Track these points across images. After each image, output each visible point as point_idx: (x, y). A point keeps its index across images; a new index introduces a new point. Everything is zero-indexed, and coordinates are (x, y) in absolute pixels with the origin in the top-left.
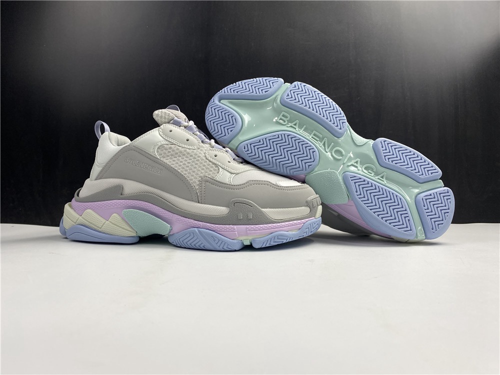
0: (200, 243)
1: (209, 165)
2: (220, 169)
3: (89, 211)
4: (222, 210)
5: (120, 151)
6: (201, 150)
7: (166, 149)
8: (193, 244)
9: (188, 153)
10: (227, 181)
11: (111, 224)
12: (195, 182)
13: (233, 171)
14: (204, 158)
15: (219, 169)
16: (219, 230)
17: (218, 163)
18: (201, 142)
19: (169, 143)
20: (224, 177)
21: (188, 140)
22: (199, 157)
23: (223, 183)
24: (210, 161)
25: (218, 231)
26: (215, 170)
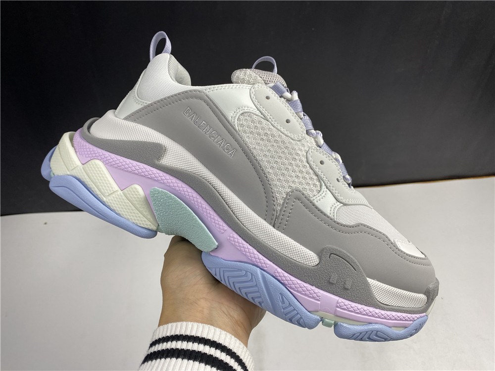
0: (257, 294)
1: (308, 173)
2: (324, 187)
3: (99, 163)
4: (309, 257)
5: (183, 93)
6: (303, 145)
7: (253, 121)
8: (243, 291)
9: (283, 142)
10: (327, 211)
11: (125, 198)
12: (280, 193)
13: (340, 198)
14: (304, 159)
15: (321, 186)
16: (293, 286)
17: (322, 176)
18: (305, 132)
19: (260, 114)
20: (326, 203)
21: (288, 121)
22: (297, 154)
23: (322, 212)
24: (311, 168)
25: (291, 288)
26: (315, 185)
